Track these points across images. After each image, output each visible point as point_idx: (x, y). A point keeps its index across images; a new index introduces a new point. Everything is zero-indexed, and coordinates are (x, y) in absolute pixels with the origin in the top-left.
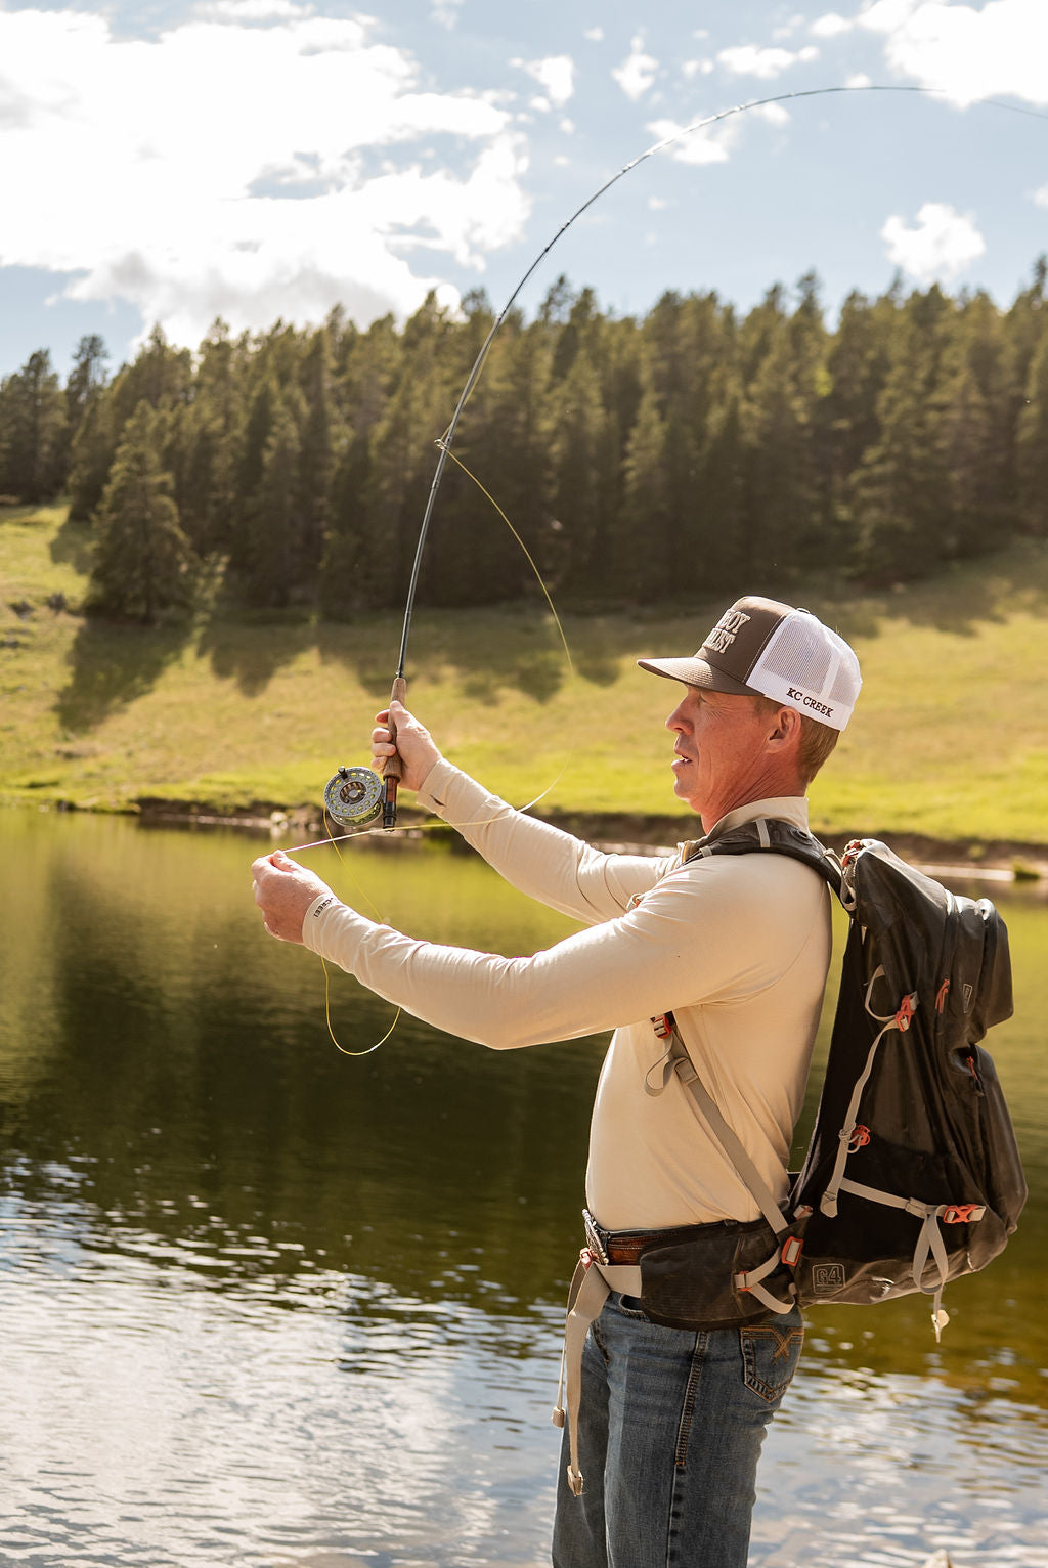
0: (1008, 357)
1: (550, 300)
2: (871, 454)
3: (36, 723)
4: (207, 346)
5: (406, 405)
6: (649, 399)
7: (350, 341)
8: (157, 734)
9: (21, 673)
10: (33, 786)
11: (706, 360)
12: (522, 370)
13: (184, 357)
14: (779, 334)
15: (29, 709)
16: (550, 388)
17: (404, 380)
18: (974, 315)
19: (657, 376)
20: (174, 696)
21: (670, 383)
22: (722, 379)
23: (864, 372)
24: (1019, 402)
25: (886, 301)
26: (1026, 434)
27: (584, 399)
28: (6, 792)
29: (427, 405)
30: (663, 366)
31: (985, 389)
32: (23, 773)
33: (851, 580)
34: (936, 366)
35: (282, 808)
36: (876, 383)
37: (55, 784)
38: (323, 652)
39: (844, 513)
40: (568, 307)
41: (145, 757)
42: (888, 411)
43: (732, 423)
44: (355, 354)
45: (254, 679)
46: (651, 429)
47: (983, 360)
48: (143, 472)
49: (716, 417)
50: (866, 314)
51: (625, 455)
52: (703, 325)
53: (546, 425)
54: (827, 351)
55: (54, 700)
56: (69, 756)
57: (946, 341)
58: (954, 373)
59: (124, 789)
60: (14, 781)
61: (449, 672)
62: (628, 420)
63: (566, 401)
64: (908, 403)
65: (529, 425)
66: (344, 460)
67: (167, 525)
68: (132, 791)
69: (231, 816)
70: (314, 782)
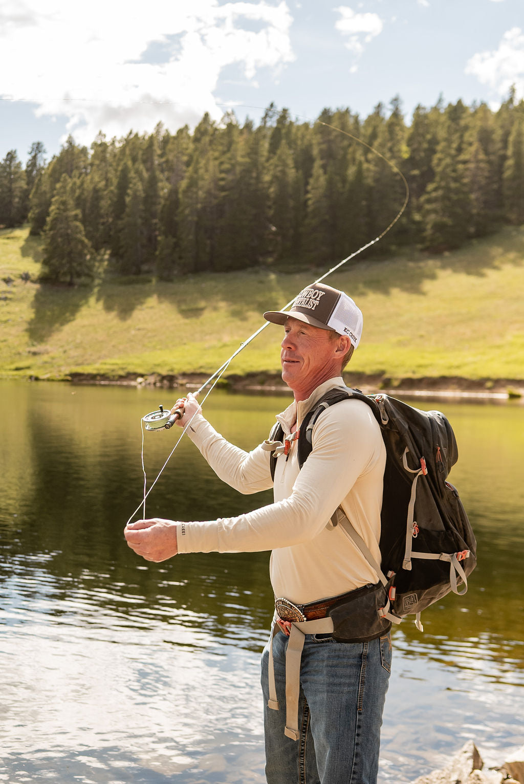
0: (498, 135)
1: (267, 115)
2: (430, 187)
3: (17, 337)
4: (95, 145)
5: (196, 171)
6: (318, 163)
7: (167, 140)
8: (78, 341)
9: (9, 313)
10: (17, 369)
11: (346, 143)
12: (253, 151)
13: (84, 151)
14: (382, 128)
15: (13, 331)
16: (268, 160)
17: (195, 158)
18: (480, 115)
19: (321, 151)
20: (86, 322)
21: (328, 155)
22: (354, 152)
23: (425, 145)
24: (504, 158)
25: (435, 109)
26: (508, 174)
27: (285, 165)
28: (4, 373)
29: (207, 171)
30: (324, 146)
31: (487, 152)
32: (12, 363)
33: (422, 250)
34: (462, 142)
35: (142, 376)
36: (432, 151)
37: (28, 368)
38: (159, 296)
39: (417, 217)
40: (276, 118)
41: (73, 353)
42: (438, 165)
43: (360, 173)
44: (170, 146)
45: (126, 311)
46: (319, 179)
47: (485, 137)
48: (65, 210)
49: (351, 171)
50: (426, 116)
51: (307, 192)
52: (344, 126)
53: (267, 178)
54: (406, 135)
55: (25, 326)
56: (35, 354)
57: (466, 128)
58: (470, 144)
59: (63, 369)
60: (8, 367)
61: (222, 304)
62: (308, 174)
63: (276, 166)
64: (448, 160)
65: (258, 178)
66: (166, 199)
67: (79, 236)
68: (67, 370)
69: (117, 380)
70: (157, 362)
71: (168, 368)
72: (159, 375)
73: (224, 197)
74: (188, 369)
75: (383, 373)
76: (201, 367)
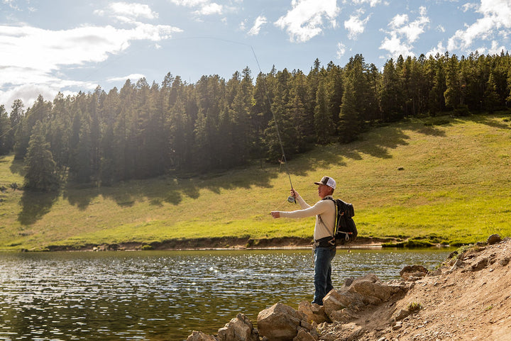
0: (310, 90)
1: (166, 80)
2: (270, 123)
3: (12, 225)
4: (56, 101)
5: (124, 117)
6: (201, 110)
7: (103, 96)
8: (52, 226)
9: (4, 210)
10: (12, 245)
12: (160, 103)
13: (49, 104)
14: (239, 88)
15: (8, 221)
16: (169, 109)
17: (123, 108)
19: (202, 102)
20: (56, 213)
21: (207, 104)
22: (223, 103)
23: (265, 98)
25: (271, 75)
26: (317, 114)
27: (180, 111)
28: (4, 248)
30: (203, 99)
32: (9, 242)
33: (267, 162)
34: (288, 95)
35: (96, 246)
36: (269, 101)
37: (20, 244)
38: (104, 195)
39: (263, 141)
40: (172, 82)
41: (48, 233)
44: (106, 101)
45: (83, 205)
46: (202, 119)
47: (302, 92)
48: (39, 143)
50: (265, 79)
51: (194, 128)
52: (215, 86)
53: (169, 120)
54: (254, 92)
55: (17, 217)
56: (24, 235)
57: (290, 87)
58: (293, 96)
59: (43, 244)
60: (7, 245)
61: (145, 198)
62: (195, 117)
63: (175, 112)
64: (280, 106)
65: (163, 121)
66: (105, 135)
67: (49, 159)
68: (46, 244)
69: (79, 250)
70: (105, 237)
71: (112, 240)
72: (107, 244)
73: (142, 132)
74: (125, 240)
75: (249, 236)
76: (134, 239)
